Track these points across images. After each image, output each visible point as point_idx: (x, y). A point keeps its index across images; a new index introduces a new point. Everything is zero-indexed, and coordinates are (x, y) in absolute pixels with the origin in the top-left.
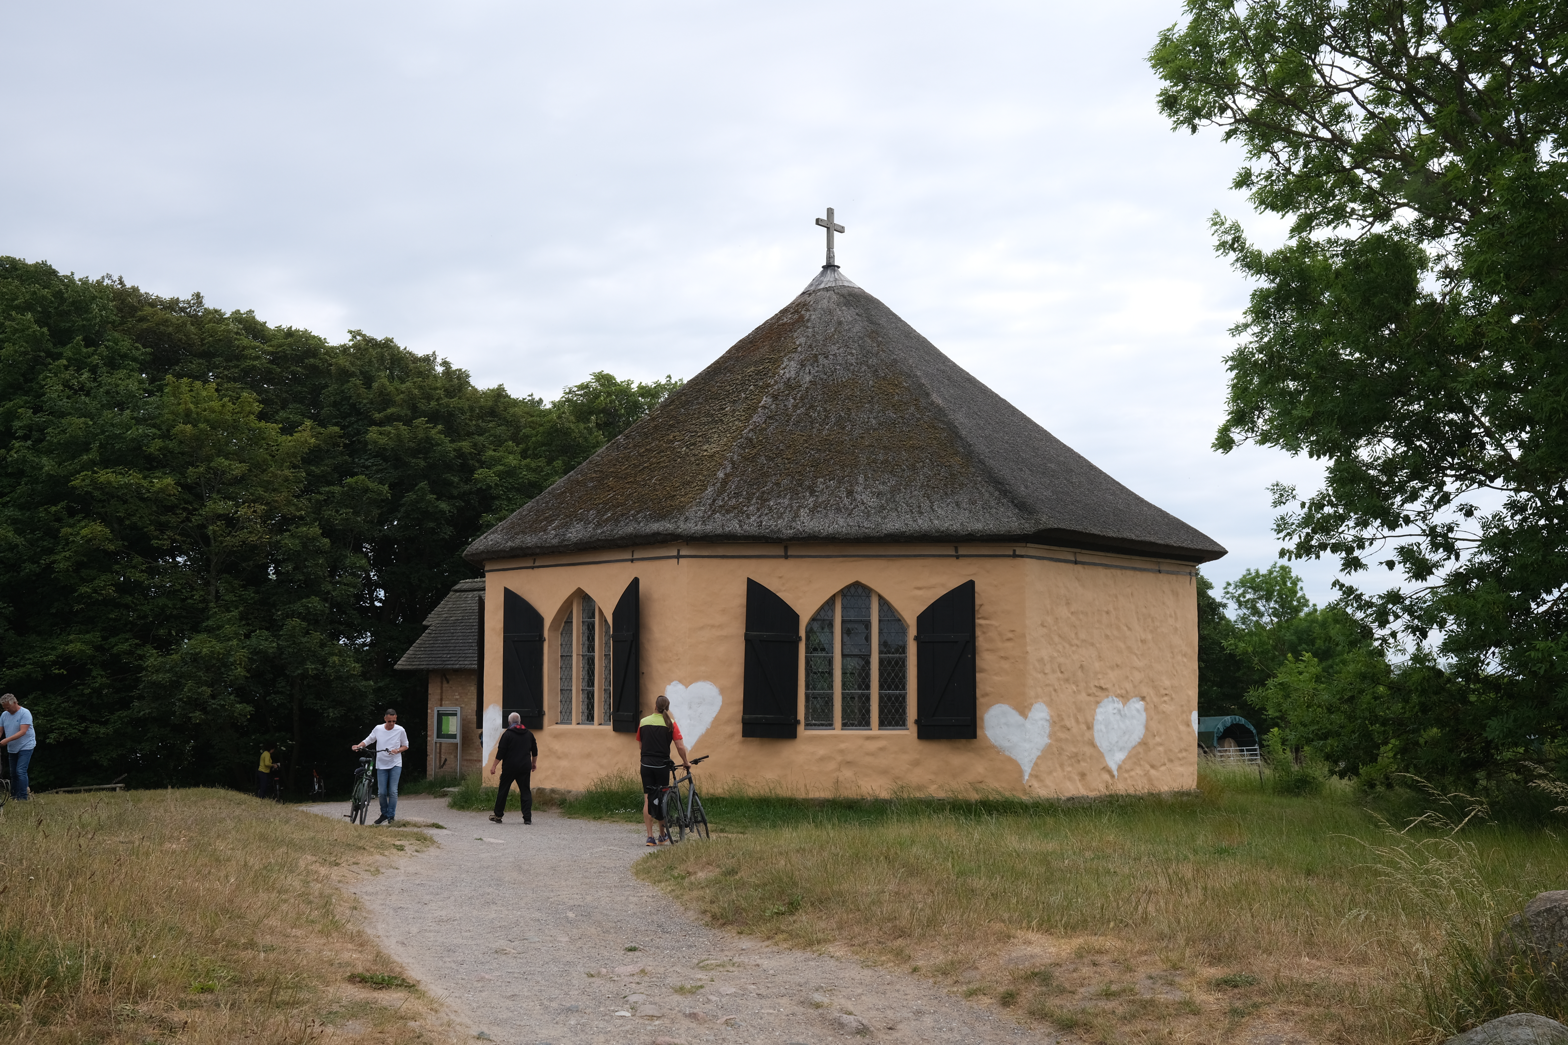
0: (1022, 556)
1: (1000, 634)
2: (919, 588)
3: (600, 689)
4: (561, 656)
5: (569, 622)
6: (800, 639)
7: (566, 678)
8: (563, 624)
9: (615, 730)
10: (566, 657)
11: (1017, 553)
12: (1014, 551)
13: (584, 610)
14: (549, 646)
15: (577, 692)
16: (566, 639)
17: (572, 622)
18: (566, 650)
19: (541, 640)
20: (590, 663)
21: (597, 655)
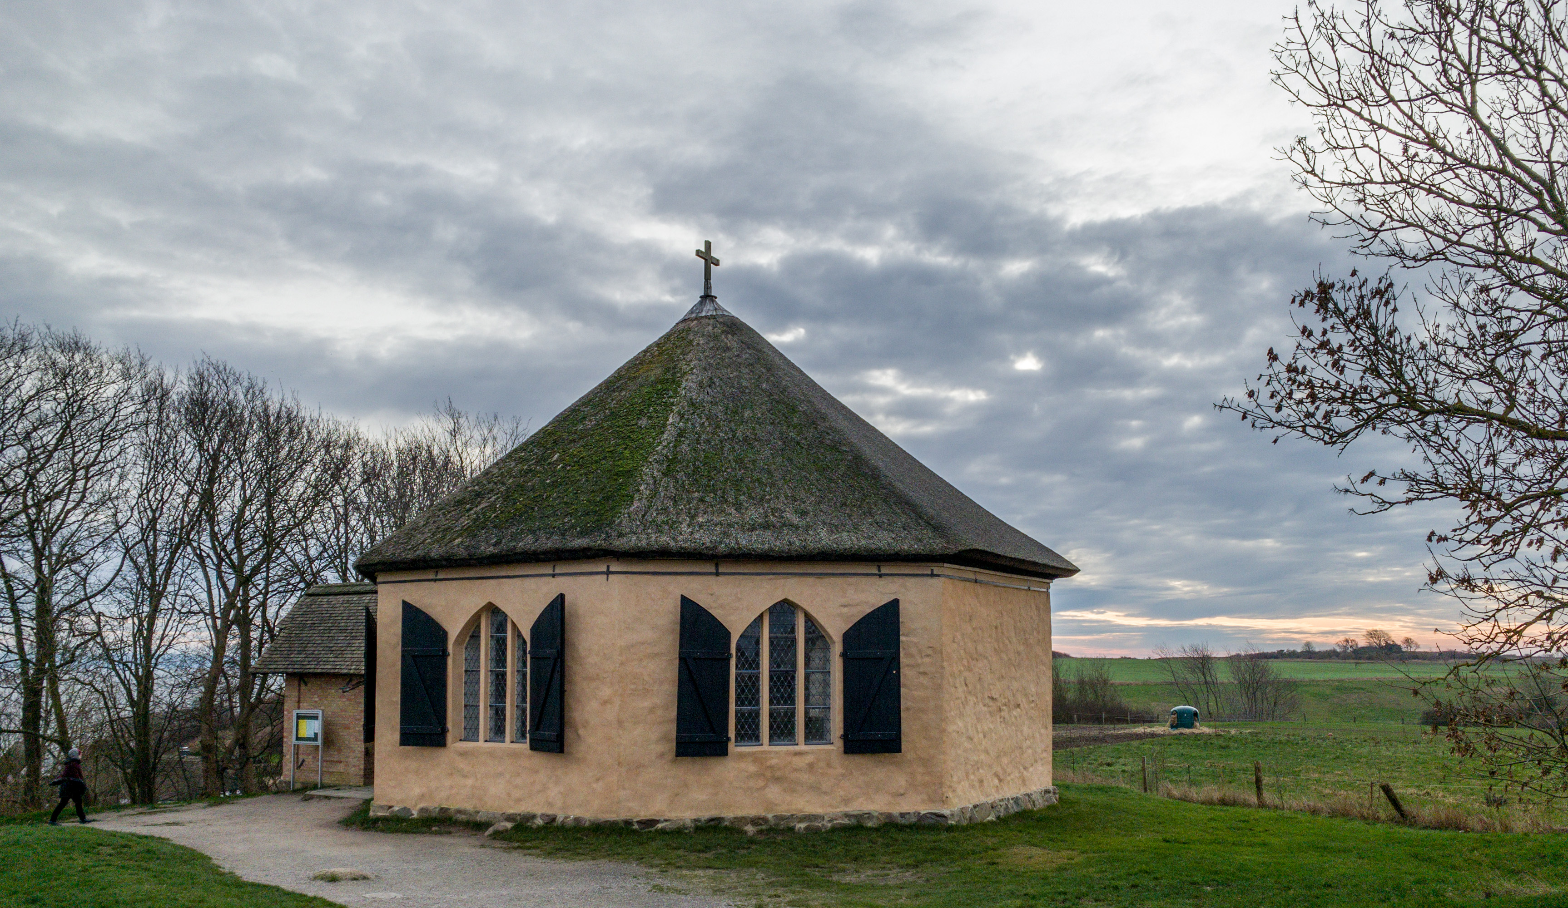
0: (938, 576)
1: (920, 651)
2: (845, 606)
3: (512, 705)
4: (466, 671)
5: (475, 637)
6: (730, 655)
7: (472, 693)
8: (468, 639)
9: (532, 748)
10: (472, 673)
11: (935, 573)
12: (932, 570)
13: (493, 624)
14: (454, 661)
15: (485, 708)
16: (472, 653)
17: (479, 637)
18: (472, 665)
19: (445, 654)
20: (499, 680)
21: (509, 669)
